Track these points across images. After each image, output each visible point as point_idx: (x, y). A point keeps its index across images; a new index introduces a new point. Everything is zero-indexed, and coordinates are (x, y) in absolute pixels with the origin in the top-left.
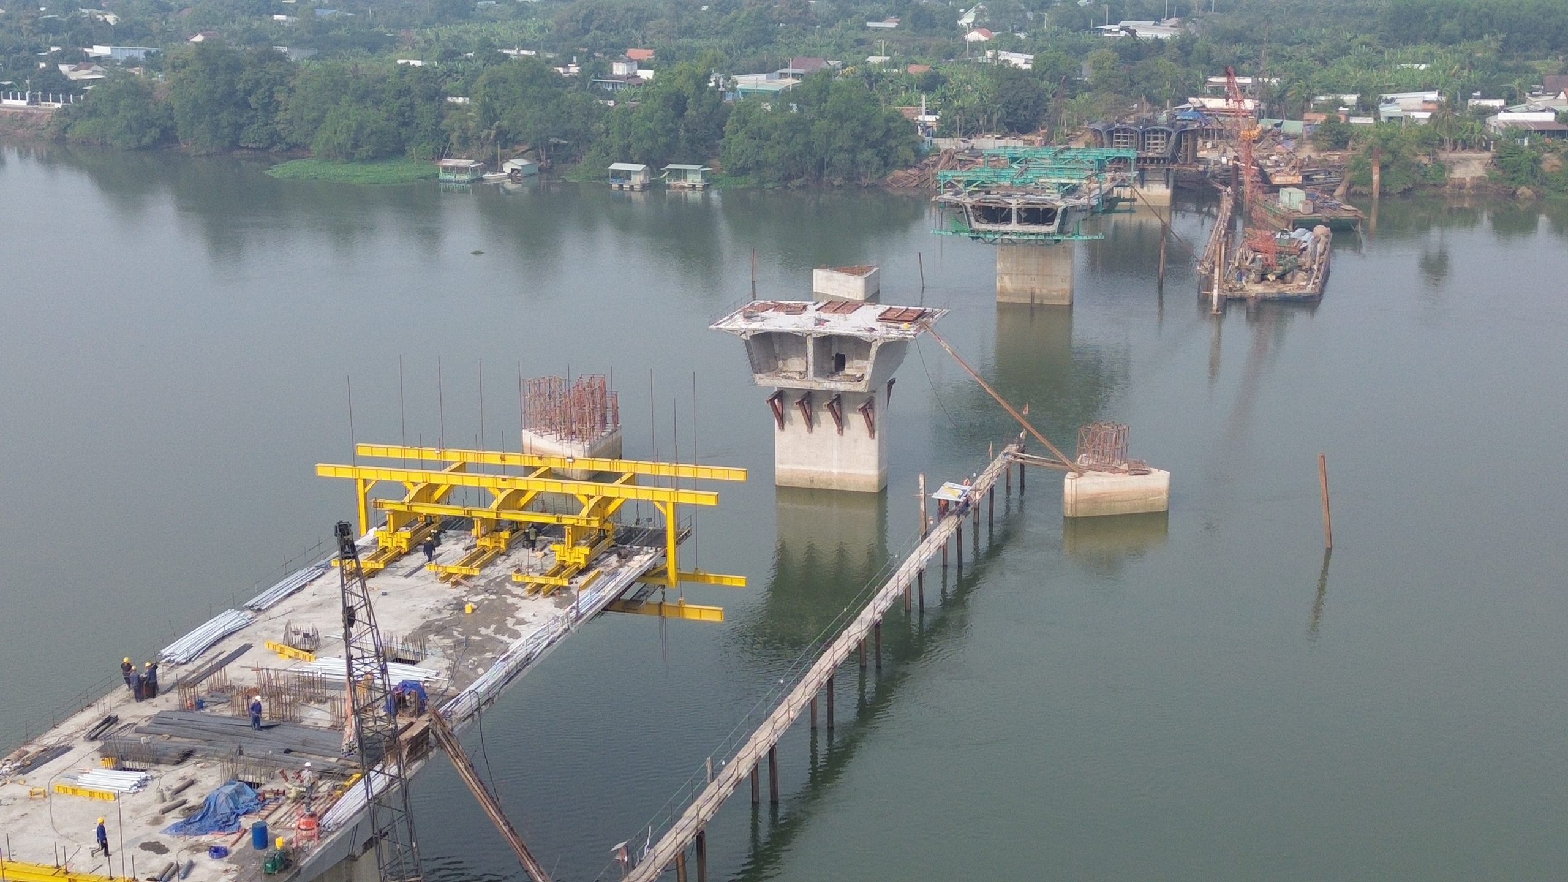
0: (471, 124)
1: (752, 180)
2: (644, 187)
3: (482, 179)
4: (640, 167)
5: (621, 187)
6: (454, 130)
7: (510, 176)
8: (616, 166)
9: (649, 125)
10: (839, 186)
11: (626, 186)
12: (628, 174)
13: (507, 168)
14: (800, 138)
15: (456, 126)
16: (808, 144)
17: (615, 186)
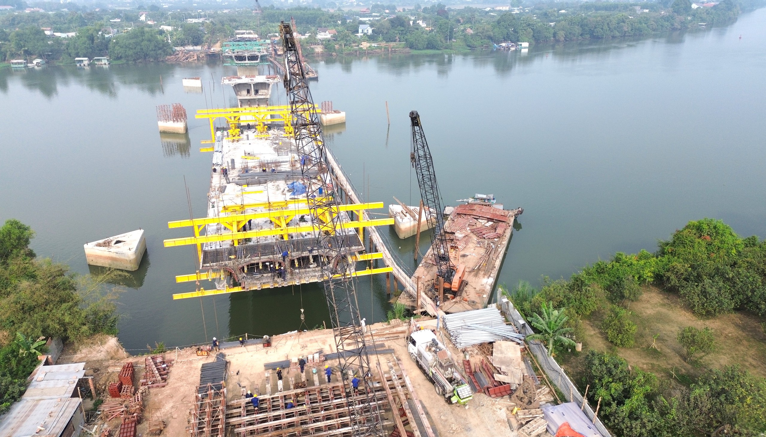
0: (14, 49)
1: (123, 61)
2: (89, 65)
3: (27, 66)
4: (86, 59)
5: (80, 65)
6: (7, 52)
7: (36, 65)
8: (77, 59)
9: (85, 45)
10: (152, 62)
11: (82, 65)
12: (81, 61)
13: (35, 62)
14: (139, 47)
15: (8, 50)
16: (142, 49)
17: (78, 65)
